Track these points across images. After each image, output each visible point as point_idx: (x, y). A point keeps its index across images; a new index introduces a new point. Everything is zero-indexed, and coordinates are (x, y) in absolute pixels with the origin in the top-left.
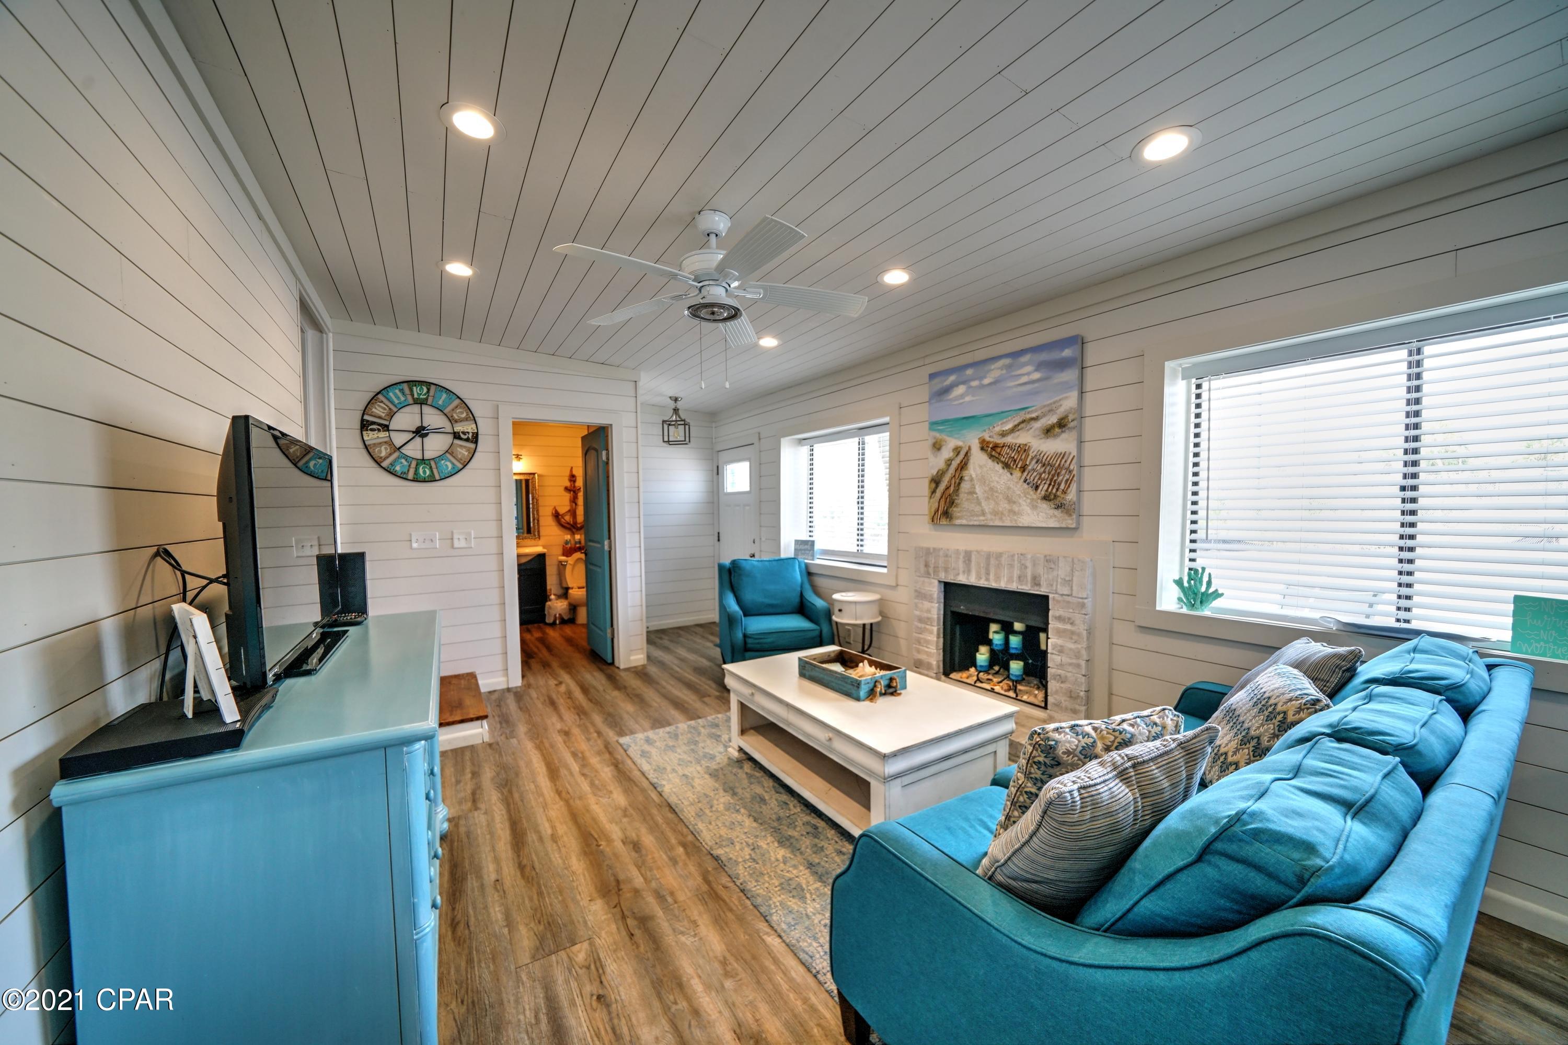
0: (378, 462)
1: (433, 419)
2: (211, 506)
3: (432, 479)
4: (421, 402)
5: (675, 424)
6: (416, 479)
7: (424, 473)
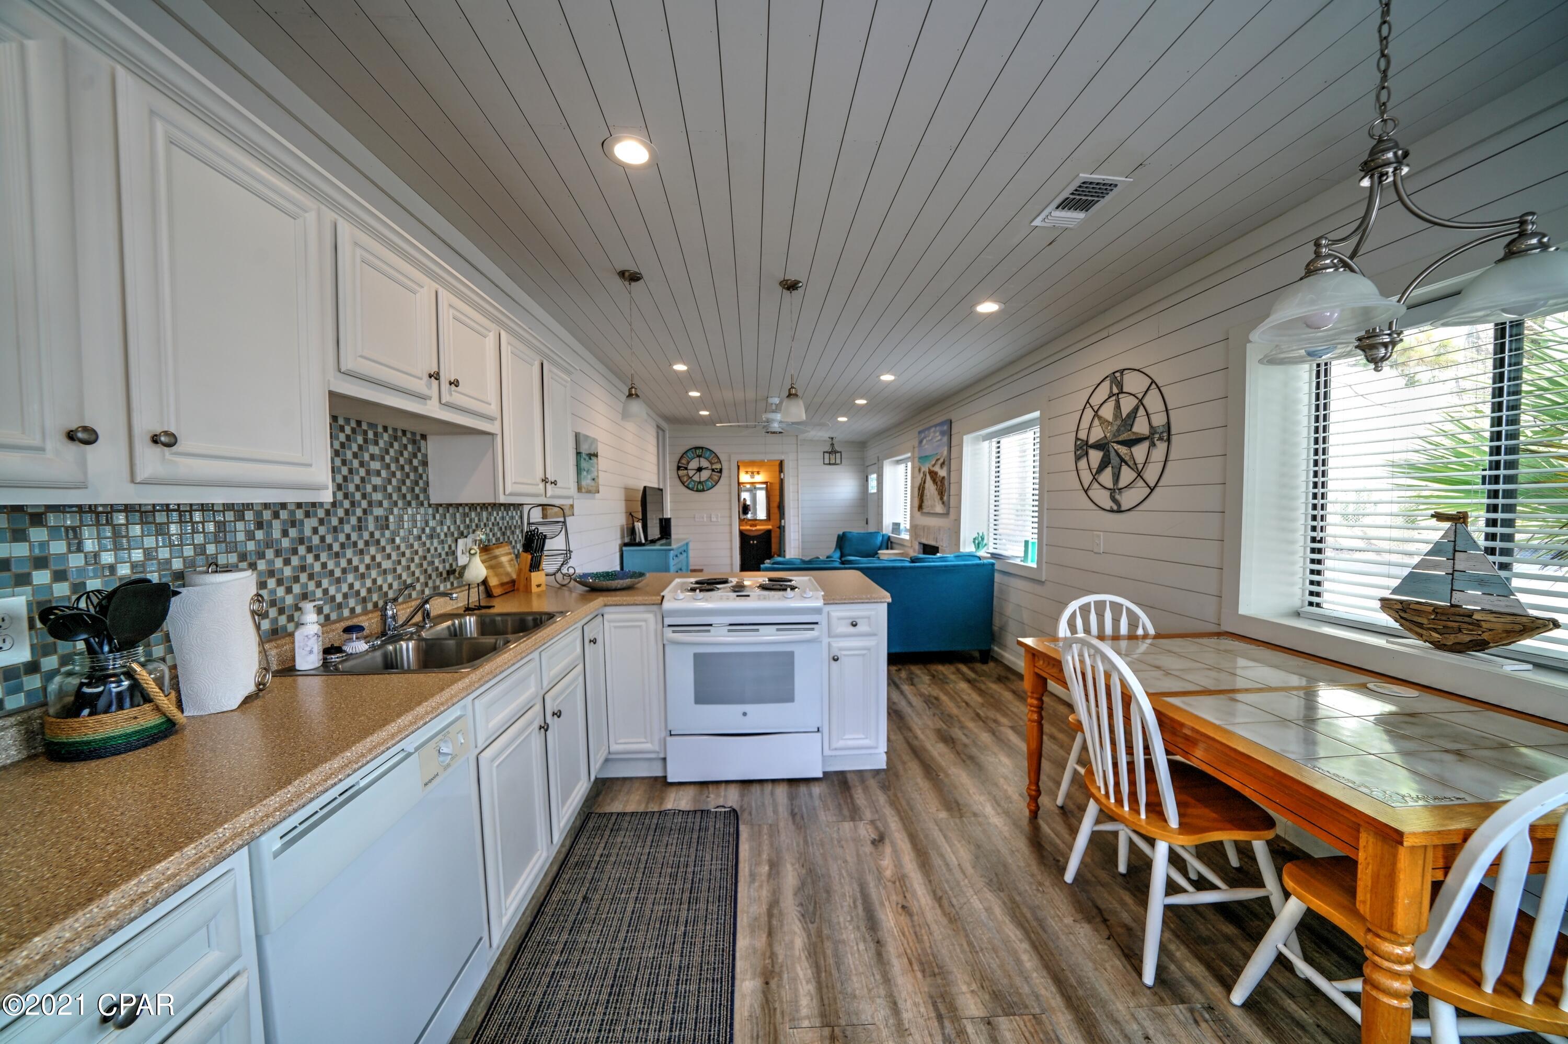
0: (683, 483)
1: (704, 463)
2: (639, 503)
3: (703, 490)
4: (699, 456)
5: (830, 453)
6: (698, 491)
7: (700, 488)
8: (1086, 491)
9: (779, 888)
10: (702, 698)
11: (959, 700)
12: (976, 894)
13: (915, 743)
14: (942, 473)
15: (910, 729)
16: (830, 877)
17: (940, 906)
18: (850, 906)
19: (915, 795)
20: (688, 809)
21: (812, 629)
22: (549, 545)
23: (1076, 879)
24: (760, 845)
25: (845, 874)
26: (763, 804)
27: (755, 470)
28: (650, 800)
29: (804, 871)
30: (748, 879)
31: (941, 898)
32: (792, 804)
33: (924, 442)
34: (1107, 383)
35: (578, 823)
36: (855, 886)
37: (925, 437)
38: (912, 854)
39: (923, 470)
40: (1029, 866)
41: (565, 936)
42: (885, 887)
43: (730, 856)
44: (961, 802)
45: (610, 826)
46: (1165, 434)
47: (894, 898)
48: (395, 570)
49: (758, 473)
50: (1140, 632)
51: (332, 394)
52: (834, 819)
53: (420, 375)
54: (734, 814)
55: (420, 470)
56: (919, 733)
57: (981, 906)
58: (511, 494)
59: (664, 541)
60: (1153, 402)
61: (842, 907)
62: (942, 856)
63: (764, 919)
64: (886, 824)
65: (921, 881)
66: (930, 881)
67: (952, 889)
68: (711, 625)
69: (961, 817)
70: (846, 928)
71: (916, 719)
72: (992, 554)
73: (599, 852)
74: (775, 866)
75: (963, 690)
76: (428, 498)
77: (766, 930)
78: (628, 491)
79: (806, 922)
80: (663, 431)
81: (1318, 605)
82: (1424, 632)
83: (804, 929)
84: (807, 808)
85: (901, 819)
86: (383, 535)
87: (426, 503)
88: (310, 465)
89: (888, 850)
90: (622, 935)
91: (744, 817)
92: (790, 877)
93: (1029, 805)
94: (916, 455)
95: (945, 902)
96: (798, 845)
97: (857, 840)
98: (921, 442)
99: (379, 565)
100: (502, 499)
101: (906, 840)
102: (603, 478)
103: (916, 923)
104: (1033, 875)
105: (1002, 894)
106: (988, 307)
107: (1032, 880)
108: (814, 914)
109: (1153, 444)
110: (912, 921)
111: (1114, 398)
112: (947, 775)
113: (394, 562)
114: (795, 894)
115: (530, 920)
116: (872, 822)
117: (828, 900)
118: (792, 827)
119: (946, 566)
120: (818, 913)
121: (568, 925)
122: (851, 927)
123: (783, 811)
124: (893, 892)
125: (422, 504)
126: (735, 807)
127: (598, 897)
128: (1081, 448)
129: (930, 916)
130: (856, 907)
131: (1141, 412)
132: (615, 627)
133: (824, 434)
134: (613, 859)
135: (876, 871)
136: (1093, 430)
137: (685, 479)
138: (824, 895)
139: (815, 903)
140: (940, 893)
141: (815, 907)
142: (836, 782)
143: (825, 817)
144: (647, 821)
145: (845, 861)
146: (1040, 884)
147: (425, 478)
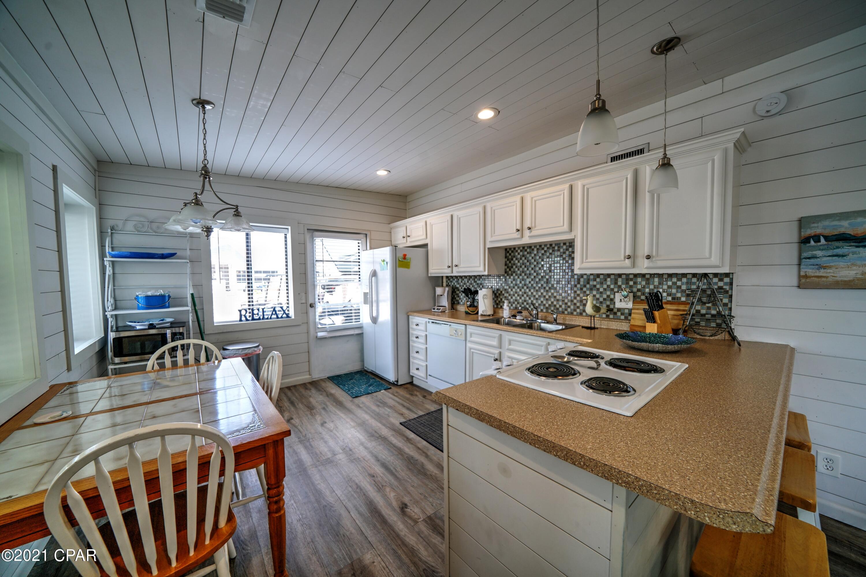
16: (414, 476)
18: (397, 468)
25: (408, 480)
29: (428, 473)
31: (357, 488)
36: (400, 477)
38: (379, 507)
42: (386, 482)
61: (400, 466)
62: (361, 515)
63: (426, 452)
64: (404, 523)
65: (369, 493)
66: (364, 495)
67: (352, 496)
77: (421, 448)
83: (409, 454)
89: (395, 504)
92: (432, 468)
97: (416, 502)
101: (386, 517)
114: (422, 463)
122: (392, 461)
124: (381, 481)
130: (394, 468)
135: (395, 488)
138: (410, 467)
145: (413, 486)
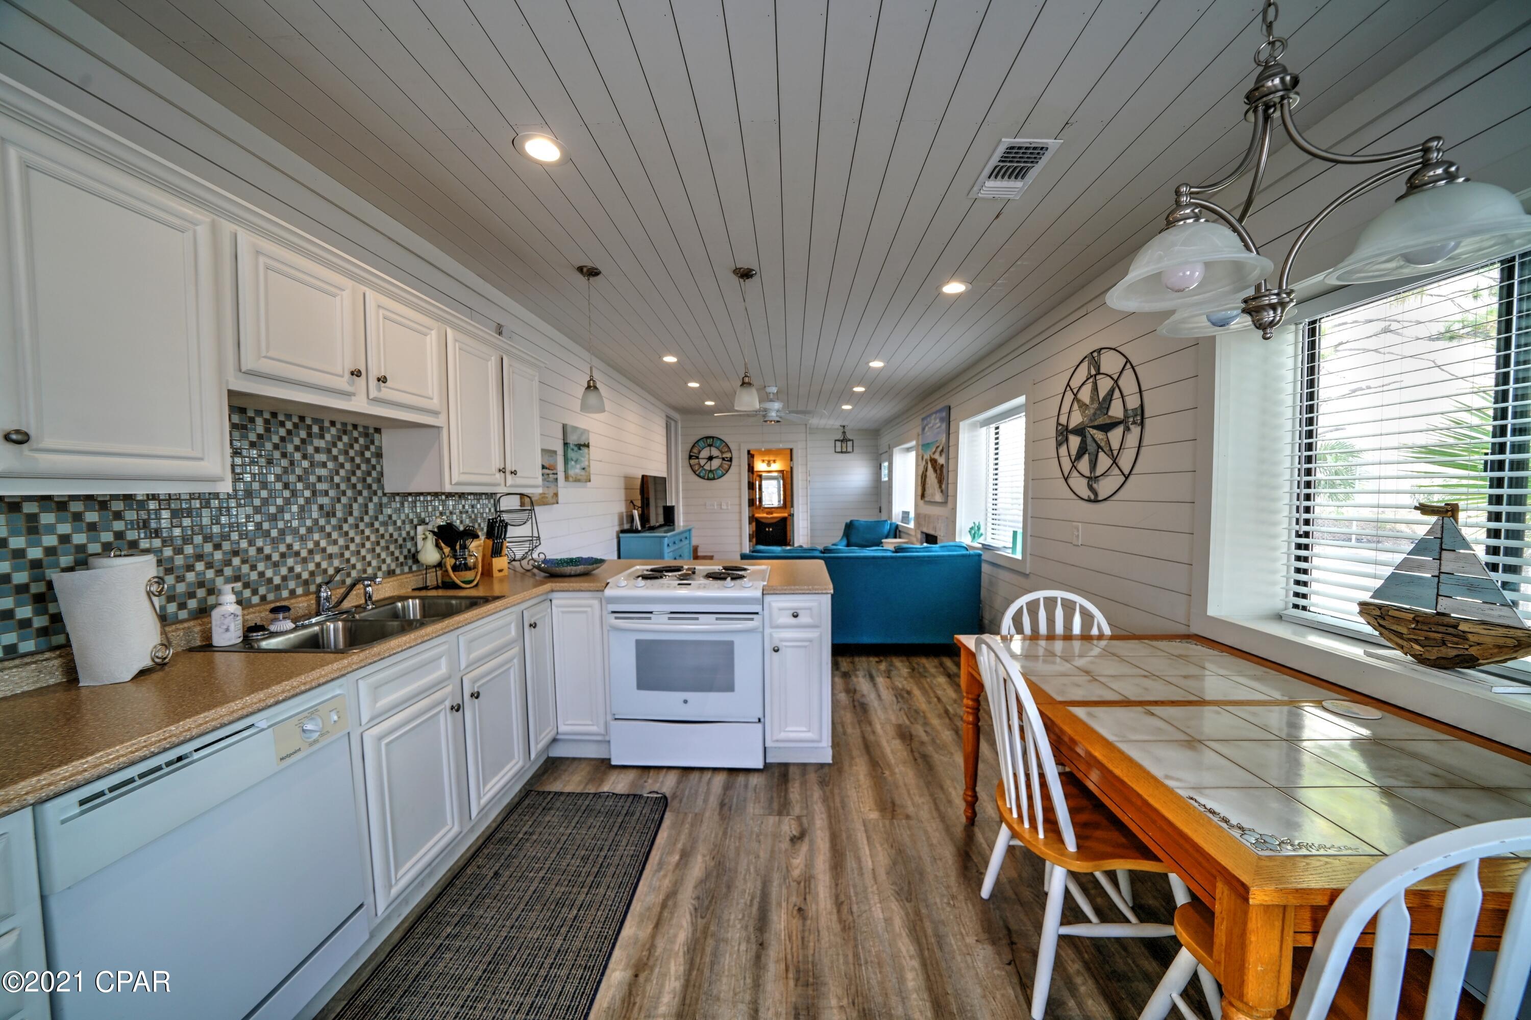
0: (694, 472)
1: (715, 452)
2: (638, 491)
3: (714, 479)
4: (710, 446)
5: (842, 441)
6: (708, 479)
7: (711, 476)
8: (1066, 480)
9: (682, 879)
10: (644, 683)
11: (932, 695)
12: (880, 902)
13: (871, 738)
14: (941, 460)
15: (870, 723)
16: (736, 872)
17: (839, 911)
18: (746, 904)
19: (852, 794)
20: (622, 792)
21: (752, 619)
22: (512, 532)
23: (993, 895)
24: (679, 834)
25: (752, 870)
26: (697, 791)
27: (772, 458)
28: (591, 780)
29: (713, 864)
30: (655, 867)
31: (842, 903)
32: (725, 794)
33: (927, 428)
34: (1085, 364)
35: (517, 799)
36: (759, 884)
37: (927, 425)
38: (828, 854)
39: (925, 457)
40: (948, 876)
41: (464, 909)
42: (788, 887)
43: (646, 843)
44: (898, 802)
45: (544, 804)
46: (1139, 418)
47: (794, 899)
48: (342, 555)
49: (774, 461)
50: (1095, 631)
51: (231, 394)
52: (762, 812)
53: (341, 373)
54: (663, 802)
55: (373, 461)
56: (878, 728)
57: (881, 916)
58: (457, 484)
59: (666, 528)
60: (1128, 383)
61: (738, 904)
62: (859, 860)
63: (657, 909)
64: (812, 822)
65: (828, 884)
66: (837, 885)
67: (856, 894)
68: (651, 613)
69: (893, 818)
70: (734, 926)
71: (880, 713)
72: (983, 545)
73: (525, 829)
74: (686, 856)
75: (940, 685)
76: (382, 487)
77: (655, 922)
78: (628, 479)
79: (696, 917)
80: (676, 422)
81: (1304, 608)
82: (1405, 643)
83: (692, 923)
84: (738, 798)
85: (830, 817)
86: (328, 522)
87: (380, 493)
88: (202, 459)
89: (804, 847)
90: (515, 914)
91: (674, 804)
92: (697, 868)
93: (965, 811)
94: (920, 443)
95: (845, 908)
96: (716, 836)
97: (776, 836)
98: (923, 429)
99: (324, 550)
100: (448, 489)
101: (827, 839)
102: (595, 468)
103: (807, 928)
104: (948, 887)
105: (908, 905)
106: (954, 288)
107: (945, 892)
108: (708, 909)
109: (1127, 429)
110: (804, 925)
111: (1091, 380)
112: (893, 774)
113: (341, 547)
114: (695, 887)
115: (439, 890)
116: (799, 818)
117: (726, 896)
118: (716, 817)
119: (929, 557)
120: (711, 908)
121: (471, 899)
122: (739, 926)
123: (713, 801)
124: (795, 893)
125: (375, 493)
126: (667, 795)
127: (508, 873)
128: (1062, 433)
129: (823, 922)
130: (751, 905)
131: (1117, 394)
132: (563, 612)
133: (836, 423)
134: (535, 837)
135: (784, 870)
136: (1073, 414)
137: (696, 468)
138: (724, 890)
139: (713, 898)
140: (842, 898)
141: (710, 902)
142: (776, 774)
143: (753, 809)
144: (580, 802)
145: (757, 857)
146: (953, 897)
147: (378, 468)
